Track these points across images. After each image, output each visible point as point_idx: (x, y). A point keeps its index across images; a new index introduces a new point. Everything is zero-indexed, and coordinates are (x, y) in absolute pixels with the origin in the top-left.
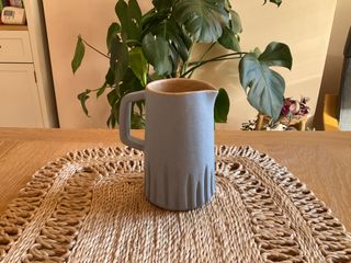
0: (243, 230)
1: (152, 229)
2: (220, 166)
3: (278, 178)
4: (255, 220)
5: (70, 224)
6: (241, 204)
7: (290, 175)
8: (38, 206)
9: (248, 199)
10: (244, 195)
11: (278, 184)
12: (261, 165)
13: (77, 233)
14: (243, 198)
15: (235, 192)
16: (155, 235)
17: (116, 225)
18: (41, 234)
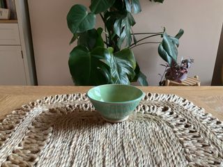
0: (178, 158)
1: (101, 157)
2: (153, 108)
3: (201, 118)
4: (187, 150)
5: (32, 152)
6: (173, 137)
7: (210, 115)
8: (10, 137)
9: (179, 133)
10: (176, 129)
11: (201, 122)
12: (185, 107)
13: (37, 160)
14: (175, 132)
15: (167, 128)
16: (104, 162)
17: (71, 154)
18: (8, 160)
